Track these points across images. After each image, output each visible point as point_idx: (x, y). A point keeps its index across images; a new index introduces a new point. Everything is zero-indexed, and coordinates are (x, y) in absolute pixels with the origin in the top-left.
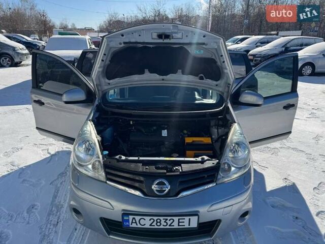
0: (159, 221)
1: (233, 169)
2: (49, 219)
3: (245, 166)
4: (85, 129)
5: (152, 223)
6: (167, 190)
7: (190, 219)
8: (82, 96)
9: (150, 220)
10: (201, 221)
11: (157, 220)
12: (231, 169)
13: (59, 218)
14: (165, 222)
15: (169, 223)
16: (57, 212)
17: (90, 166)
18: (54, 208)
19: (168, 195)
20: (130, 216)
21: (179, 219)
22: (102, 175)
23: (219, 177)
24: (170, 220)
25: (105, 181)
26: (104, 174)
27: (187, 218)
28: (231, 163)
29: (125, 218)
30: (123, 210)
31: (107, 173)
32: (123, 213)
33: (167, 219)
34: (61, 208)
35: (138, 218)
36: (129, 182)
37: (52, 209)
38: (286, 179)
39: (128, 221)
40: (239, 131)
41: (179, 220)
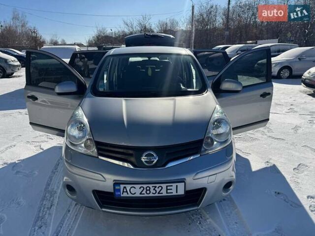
0: (148, 188)
1: (215, 143)
2: (43, 203)
3: (226, 141)
4: (77, 113)
5: (142, 191)
6: (156, 161)
7: (177, 186)
8: (74, 89)
9: (140, 188)
10: (187, 189)
11: (146, 188)
12: (213, 143)
13: (52, 202)
14: (154, 189)
15: (158, 190)
16: (51, 198)
17: (83, 145)
18: (47, 195)
19: (155, 166)
20: (121, 185)
21: (167, 186)
22: (94, 151)
23: (203, 149)
24: (158, 188)
25: (97, 156)
26: (96, 150)
27: (174, 185)
28: (214, 138)
29: (117, 188)
30: (114, 180)
31: (98, 149)
32: (115, 183)
33: (156, 187)
34: (54, 194)
35: (128, 187)
36: (119, 156)
37: (45, 195)
38: (267, 162)
39: (119, 190)
40: (220, 111)
41: (167, 188)
